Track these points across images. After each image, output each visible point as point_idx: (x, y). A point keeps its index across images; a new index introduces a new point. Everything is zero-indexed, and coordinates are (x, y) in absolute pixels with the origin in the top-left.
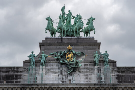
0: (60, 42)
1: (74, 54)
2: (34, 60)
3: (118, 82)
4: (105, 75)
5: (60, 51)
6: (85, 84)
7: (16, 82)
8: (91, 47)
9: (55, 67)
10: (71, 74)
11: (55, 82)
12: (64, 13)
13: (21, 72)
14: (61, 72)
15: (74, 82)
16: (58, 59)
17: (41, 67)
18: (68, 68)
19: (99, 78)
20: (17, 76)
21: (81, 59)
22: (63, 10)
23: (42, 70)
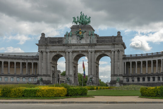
0: (78, 27)
1: (82, 32)
3: (97, 42)
4: (93, 40)
5: (77, 31)
6: (85, 44)
7: (62, 43)
8: (89, 29)
9: (75, 37)
10: (80, 40)
11: (75, 43)
12: (81, 15)
13: (63, 39)
14: (77, 39)
15: (82, 43)
16: (76, 34)
18: (80, 37)
19: (90, 41)
20: (62, 41)
21: (85, 34)
22: (81, 13)
23: (70, 38)
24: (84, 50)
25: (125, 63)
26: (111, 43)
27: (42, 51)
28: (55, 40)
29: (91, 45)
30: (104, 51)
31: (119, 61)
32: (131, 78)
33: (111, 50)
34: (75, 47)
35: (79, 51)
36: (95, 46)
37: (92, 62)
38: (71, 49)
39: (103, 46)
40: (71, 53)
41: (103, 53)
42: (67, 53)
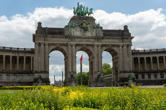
1: (86, 24)
2: (70, 26)
3: (104, 36)
4: (99, 33)
5: (80, 22)
6: (91, 36)
7: (63, 35)
8: (92, 21)
9: (78, 29)
10: (85, 32)
11: (79, 35)
13: (65, 30)
14: (81, 31)
15: (87, 35)
16: (79, 26)
17: (73, 29)
18: (84, 30)
19: (96, 34)
20: (63, 32)
21: (88, 26)
22: (78, 4)
23: (73, 30)
24: (90, 43)
25: (133, 59)
26: (120, 37)
27: (40, 43)
28: (55, 31)
29: (97, 38)
30: (111, 45)
31: (128, 56)
32: (140, 74)
33: (119, 45)
34: (79, 39)
35: (83, 44)
36: (102, 40)
37: (98, 57)
38: (75, 41)
39: (111, 40)
40: (74, 47)
41: (110, 47)
42: (70, 46)
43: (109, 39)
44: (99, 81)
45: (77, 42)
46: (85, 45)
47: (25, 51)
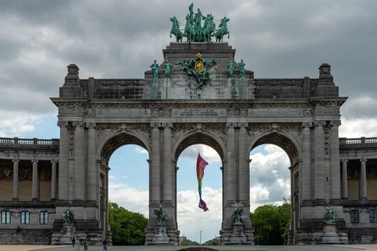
0: (188, 49)
1: (205, 64)
2: (157, 71)
3: (255, 97)
4: (241, 89)
5: (187, 59)
6: (216, 100)
7: (137, 97)
8: (224, 55)
9: (182, 79)
10: (200, 88)
12: (192, 13)
13: (142, 85)
14: (189, 86)
15: (204, 97)
16: (185, 70)
17: (165, 79)
18: (198, 80)
19: (234, 93)
20: (137, 90)
21: (212, 70)
22: (191, 8)
23: (166, 83)
24: (214, 120)
25: (345, 165)
26: (303, 101)
27: (70, 123)
28: (114, 88)
29: (235, 105)
30: (278, 123)
31: (327, 157)
32: (365, 210)
33: (301, 123)
34: (183, 110)
35: (195, 124)
36: (250, 110)
37: (237, 161)
38: (170, 116)
39: (276, 110)
40: (167, 132)
41: (274, 131)
42: (155, 131)
43: (271, 105)
44: (236, 229)
45: (177, 116)
46: (199, 127)
47: (36, 146)
